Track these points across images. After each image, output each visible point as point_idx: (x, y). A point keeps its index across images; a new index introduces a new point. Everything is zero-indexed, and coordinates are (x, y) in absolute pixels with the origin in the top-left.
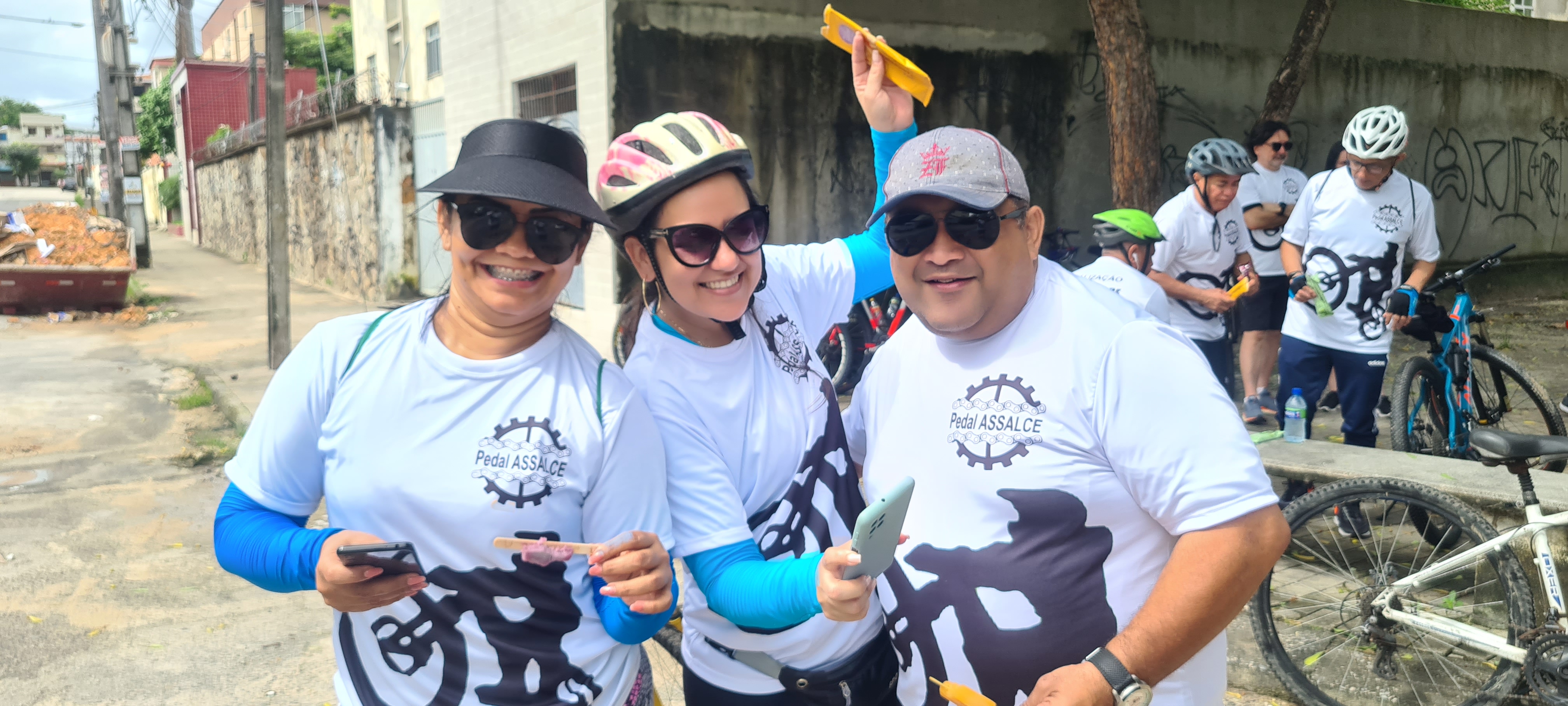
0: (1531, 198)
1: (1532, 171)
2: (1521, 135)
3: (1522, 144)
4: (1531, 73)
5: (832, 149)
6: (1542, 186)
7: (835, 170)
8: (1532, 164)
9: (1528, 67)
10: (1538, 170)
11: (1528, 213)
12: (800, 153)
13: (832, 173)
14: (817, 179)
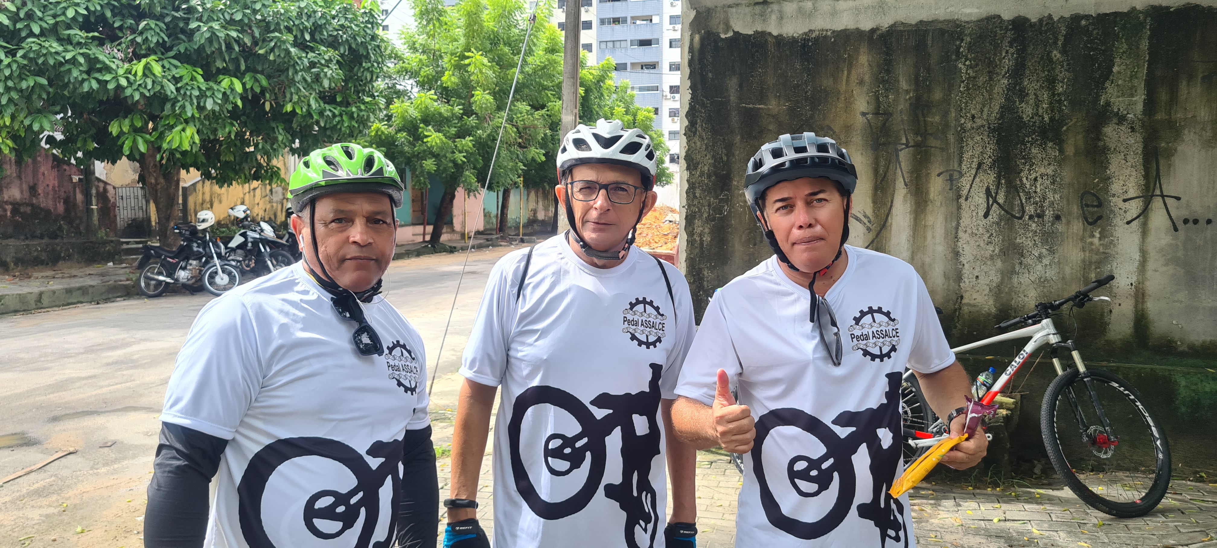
5: (988, 162)
7: (993, 188)
12: (936, 168)
13: (988, 192)
14: (962, 200)
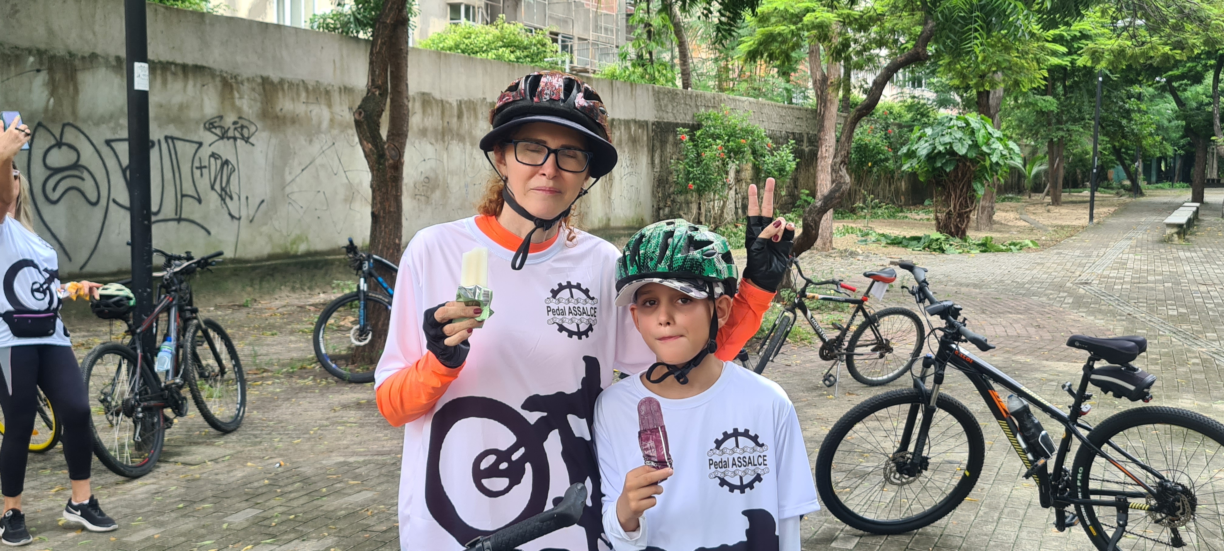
0: (200, 201)
1: (197, 173)
2: (177, 134)
3: (179, 144)
4: (184, 68)
6: (213, 188)
8: (197, 164)
9: (179, 61)
10: (205, 171)
11: (196, 217)
